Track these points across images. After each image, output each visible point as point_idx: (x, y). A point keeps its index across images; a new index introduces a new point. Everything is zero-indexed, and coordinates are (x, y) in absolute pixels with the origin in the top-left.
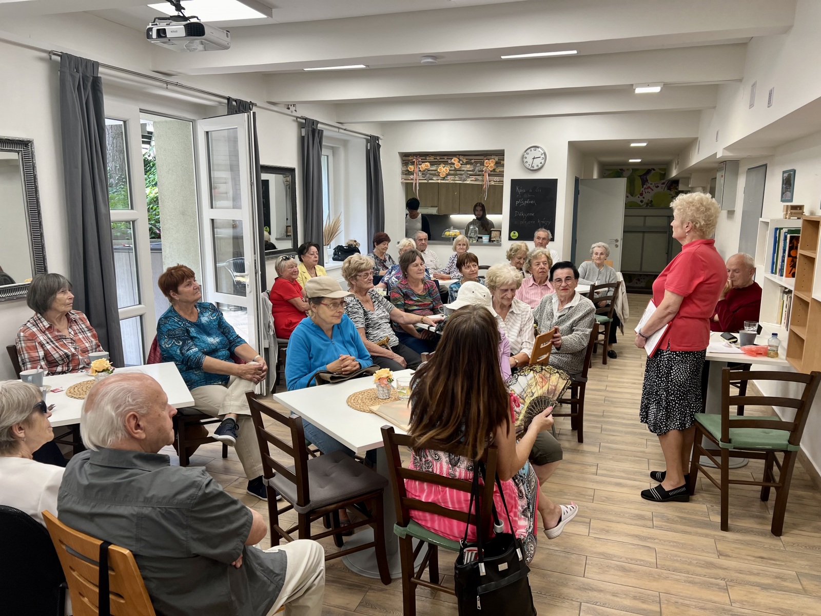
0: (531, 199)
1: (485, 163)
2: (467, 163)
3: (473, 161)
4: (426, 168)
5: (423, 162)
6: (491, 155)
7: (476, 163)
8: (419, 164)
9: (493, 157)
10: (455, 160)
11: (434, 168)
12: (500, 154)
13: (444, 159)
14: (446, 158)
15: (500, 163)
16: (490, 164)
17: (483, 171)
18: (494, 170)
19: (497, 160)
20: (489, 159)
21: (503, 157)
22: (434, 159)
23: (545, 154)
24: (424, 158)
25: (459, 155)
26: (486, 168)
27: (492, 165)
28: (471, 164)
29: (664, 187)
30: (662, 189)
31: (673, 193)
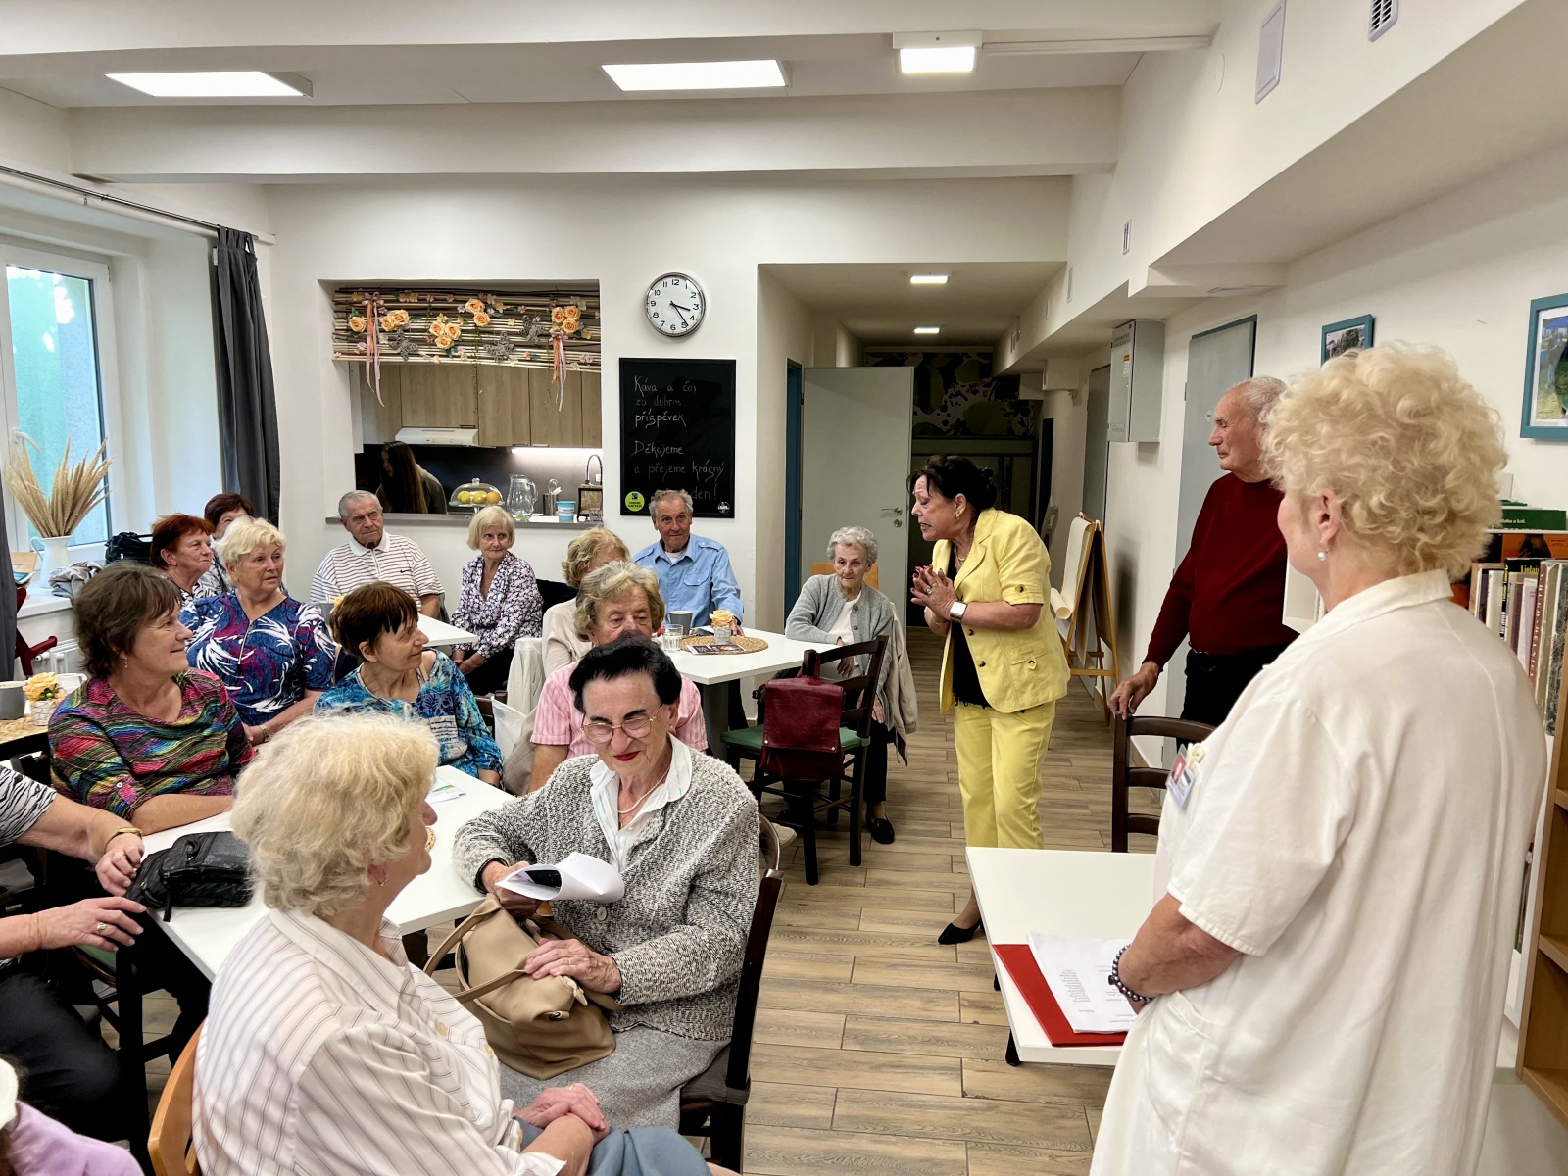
0: (672, 411)
1: (553, 314)
2: (507, 314)
3: (522, 309)
4: (397, 323)
5: (390, 309)
6: (569, 296)
7: (531, 314)
8: (379, 315)
9: (573, 300)
10: (473, 305)
11: (419, 324)
12: (588, 292)
13: (445, 300)
14: (450, 298)
15: (590, 317)
16: (566, 318)
17: (549, 336)
18: (578, 333)
19: (585, 308)
20: (563, 306)
21: (595, 300)
22: (420, 300)
23: (702, 296)
24: (392, 297)
25: (486, 292)
26: (556, 328)
27: (572, 320)
28: (518, 316)
29: (989, 393)
30: (985, 396)
31: (1007, 405)
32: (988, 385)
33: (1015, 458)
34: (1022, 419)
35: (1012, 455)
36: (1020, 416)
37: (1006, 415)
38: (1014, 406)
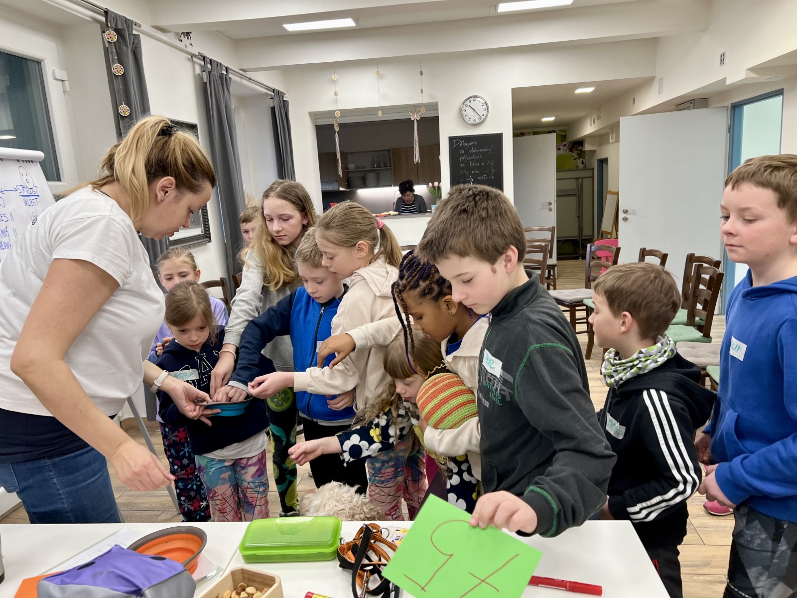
12: (433, 107)
23: (486, 104)
29: (566, 149)
30: (564, 151)
31: (575, 154)
32: (565, 145)
33: (584, 179)
34: (582, 161)
35: (582, 178)
36: (581, 159)
37: (575, 159)
38: (578, 154)
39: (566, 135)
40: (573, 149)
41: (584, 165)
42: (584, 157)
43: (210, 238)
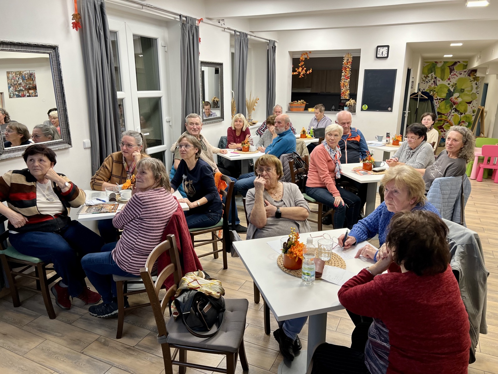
12: (358, 51)
29: (465, 74)
31: (471, 78)
32: (465, 72)
36: (476, 82)
37: (471, 81)
38: (474, 78)
39: (467, 65)
40: (471, 74)
41: (477, 86)
42: (478, 80)
43: (224, 119)
